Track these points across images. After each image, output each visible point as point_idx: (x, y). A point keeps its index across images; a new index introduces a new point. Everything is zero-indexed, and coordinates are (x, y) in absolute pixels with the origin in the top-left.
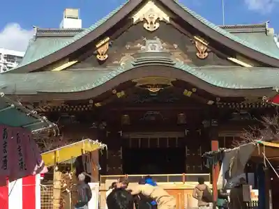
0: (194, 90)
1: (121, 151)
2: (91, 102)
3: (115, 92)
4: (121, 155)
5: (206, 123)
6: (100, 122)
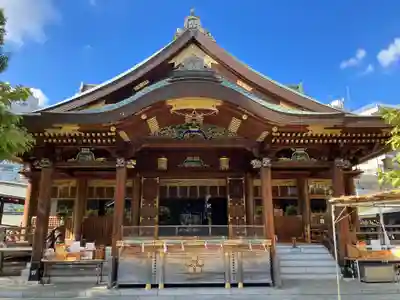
0: (245, 117)
1: (157, 200)
2: (113, 129)
3: (144, 117)
4: (157, 204)
5: (255, 163)
6: (127, 159)
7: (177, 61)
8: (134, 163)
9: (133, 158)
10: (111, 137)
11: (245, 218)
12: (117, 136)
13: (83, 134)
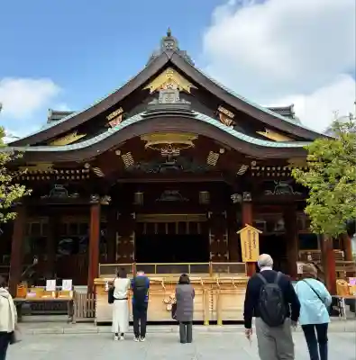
0: (222, 151)
1: (133, 236)
2: (87, 166)
3: (118, 153)
4: (133, 241)
5: (235, 198)
6: (102, 195)
7: (153, 87)
8: (109, 199)
9: (108, 195)
10: (85, 174)
11: (227, 255)
12: (91, 173)
13: (57, 172)
